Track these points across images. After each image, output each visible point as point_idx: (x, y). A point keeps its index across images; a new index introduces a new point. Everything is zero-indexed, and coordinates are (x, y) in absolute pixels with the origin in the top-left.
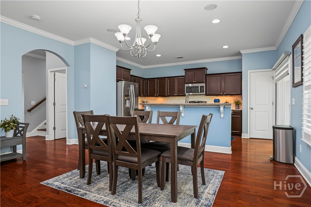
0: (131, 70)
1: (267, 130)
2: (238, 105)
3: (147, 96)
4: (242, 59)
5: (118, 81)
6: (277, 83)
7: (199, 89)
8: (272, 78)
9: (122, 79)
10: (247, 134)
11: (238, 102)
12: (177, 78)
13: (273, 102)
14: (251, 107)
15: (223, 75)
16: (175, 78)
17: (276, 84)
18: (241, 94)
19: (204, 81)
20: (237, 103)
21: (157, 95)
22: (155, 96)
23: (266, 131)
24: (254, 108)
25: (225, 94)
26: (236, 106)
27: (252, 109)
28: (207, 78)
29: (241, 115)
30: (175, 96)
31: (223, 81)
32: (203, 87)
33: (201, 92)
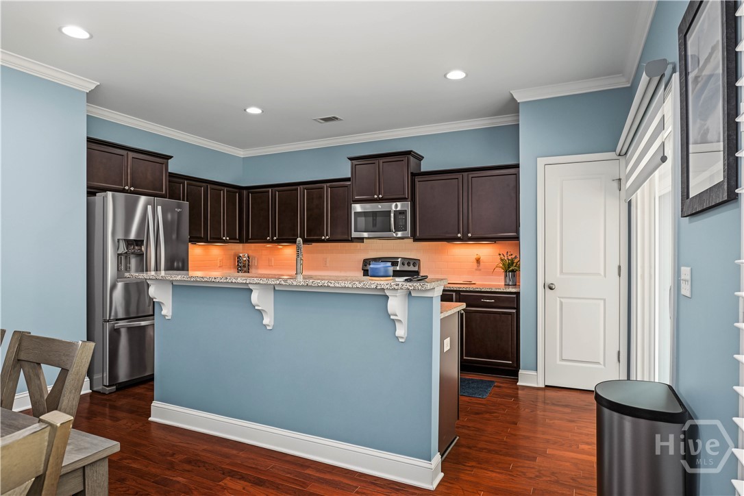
0: (171, 157)
1: (602, 363)
2: (513, 271)
3: (247, 241)
4: (519, 124)
5: (91, 192)
6: (633, 197)
7: (392, 219)
8: (615, 184)
9: (127, 188)
10: (534, 373)
11: (513, 263)
12: (328, 184)
13: (620, 267)
14: (548, 281)
15: (465, 174)
16: (325, 185)
17: (630, 203)
18: (517, 238)
19: (407, 194)
20: (509, 268)
21: (272, 238)
22: (269, 242)
23: (598, 363)
24: (557, 286)
25: (470, 235)
26: (506, 276)
27: (551, 289)
28: (417, 184)
29: (518, 309)
30: (323, 241)
31: (465, 194)
32: (403, 213)
33: (397, 230)
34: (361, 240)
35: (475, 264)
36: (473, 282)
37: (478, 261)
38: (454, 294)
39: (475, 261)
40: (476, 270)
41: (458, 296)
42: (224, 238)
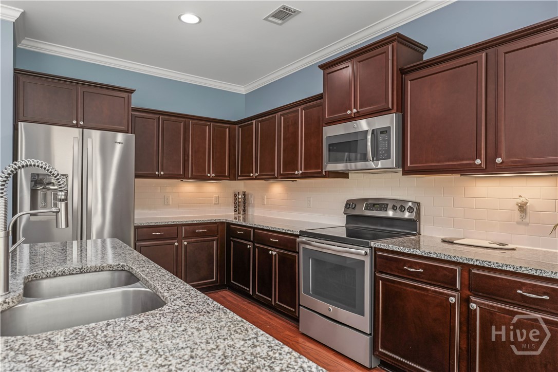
7: (369, 143)
9: (75, 122)
12: (303, 106)
16: (299, 108)
21: (255, 174)
25: (500, 161)
30: (298, 177)
31: (491, 87)
32: (385, 131)
33: (377, 156)
34: (344, 175)
35: (517, 213)
36: (510, 246)
37: (522, 208)
38: (458, 269)
39: (517, 208)
40: (518, 223)
41: (466, 274)
42: (209, 175)
